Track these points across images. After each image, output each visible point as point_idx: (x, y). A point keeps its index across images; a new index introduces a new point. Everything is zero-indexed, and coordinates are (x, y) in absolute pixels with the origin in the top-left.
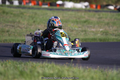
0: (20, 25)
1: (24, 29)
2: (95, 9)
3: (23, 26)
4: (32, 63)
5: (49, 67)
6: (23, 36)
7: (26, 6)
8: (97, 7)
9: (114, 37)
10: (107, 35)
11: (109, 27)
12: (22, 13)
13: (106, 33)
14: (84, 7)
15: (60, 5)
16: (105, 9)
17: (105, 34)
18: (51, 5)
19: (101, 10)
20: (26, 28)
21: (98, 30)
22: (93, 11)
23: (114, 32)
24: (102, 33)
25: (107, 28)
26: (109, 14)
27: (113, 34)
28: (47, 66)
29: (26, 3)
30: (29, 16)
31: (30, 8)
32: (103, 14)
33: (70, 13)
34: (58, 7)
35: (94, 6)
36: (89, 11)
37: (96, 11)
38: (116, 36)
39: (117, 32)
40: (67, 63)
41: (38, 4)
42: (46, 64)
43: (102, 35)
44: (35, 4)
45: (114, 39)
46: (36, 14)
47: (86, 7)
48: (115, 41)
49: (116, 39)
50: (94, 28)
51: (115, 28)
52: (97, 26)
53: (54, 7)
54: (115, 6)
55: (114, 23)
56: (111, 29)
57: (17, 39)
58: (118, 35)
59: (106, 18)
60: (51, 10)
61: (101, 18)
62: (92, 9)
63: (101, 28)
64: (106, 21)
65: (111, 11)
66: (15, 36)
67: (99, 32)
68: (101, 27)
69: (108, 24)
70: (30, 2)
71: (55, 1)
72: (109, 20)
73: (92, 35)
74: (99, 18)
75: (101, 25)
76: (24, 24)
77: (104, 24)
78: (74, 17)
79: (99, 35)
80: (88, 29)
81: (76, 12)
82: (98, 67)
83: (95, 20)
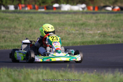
0: (16, 31)
2: (92, 11)
3: (19, 31)
4: (27, 70)
6: (19, 42)
7: (22, 10)
8: (94, 9)
9: (112, 39)
10: (105, 37)
11: (107, 29)
12: (18, 18)
13: (104, 35)
14: (81, 9)
15: (56, 8)
16: (103, 11)
17: (102, 36)
18: (47, 8)
19: (99, 11)
20: (23, 33)
21: (96, 32)
23: (112, 34)
24: (99, 35)
25: (105, 30)
26: (107, 16)
27: (111, 36)
28: (42, 73)
29: (22, 7)
30: (25, 21)
31: (26, 13)
32: (100, 16)
33: (67, 16)
34: (55, 11)
35: (92, 8)
36: (87, 13)
37: (93, 13)
38: (114, 37)
39: (115, 34)
40: (63, 69)
41: (34, 8)
42: (41, 71)
43: (100, 37)
44: (31, 9)
45: (112, 41)
46: (32, 18)
47: (83, 9)
48: (114, 43)
49: (115, 41)
50: (91, 30)
52: (94, 28)
53: (51, 11)
54: (112, 7)
55: (112, 25)
56: (109, 31)
57: (13, 45)
58: (116, 37)
59: (104, 20)
60: (47, 13)
61: (99, 20)
62: (89, 11)
63: (98, 31)
64: (104, 23)
65: (109, 12)
66: (12, 42)
67: (97, 34)
68: (98, 29)
69: (106, 25)
70: (26, 6)
71: (51, 4)
72: (106, 22)
73: (90, 38)
74: (97, 20)
75: (99, 27)
76: (20, 29)
77: (101, 26)
78: (71, 20)
79: (97, 37)
80: (86, 32)
81: (73, 15)
82: (95, 71)
83: (92, 22)
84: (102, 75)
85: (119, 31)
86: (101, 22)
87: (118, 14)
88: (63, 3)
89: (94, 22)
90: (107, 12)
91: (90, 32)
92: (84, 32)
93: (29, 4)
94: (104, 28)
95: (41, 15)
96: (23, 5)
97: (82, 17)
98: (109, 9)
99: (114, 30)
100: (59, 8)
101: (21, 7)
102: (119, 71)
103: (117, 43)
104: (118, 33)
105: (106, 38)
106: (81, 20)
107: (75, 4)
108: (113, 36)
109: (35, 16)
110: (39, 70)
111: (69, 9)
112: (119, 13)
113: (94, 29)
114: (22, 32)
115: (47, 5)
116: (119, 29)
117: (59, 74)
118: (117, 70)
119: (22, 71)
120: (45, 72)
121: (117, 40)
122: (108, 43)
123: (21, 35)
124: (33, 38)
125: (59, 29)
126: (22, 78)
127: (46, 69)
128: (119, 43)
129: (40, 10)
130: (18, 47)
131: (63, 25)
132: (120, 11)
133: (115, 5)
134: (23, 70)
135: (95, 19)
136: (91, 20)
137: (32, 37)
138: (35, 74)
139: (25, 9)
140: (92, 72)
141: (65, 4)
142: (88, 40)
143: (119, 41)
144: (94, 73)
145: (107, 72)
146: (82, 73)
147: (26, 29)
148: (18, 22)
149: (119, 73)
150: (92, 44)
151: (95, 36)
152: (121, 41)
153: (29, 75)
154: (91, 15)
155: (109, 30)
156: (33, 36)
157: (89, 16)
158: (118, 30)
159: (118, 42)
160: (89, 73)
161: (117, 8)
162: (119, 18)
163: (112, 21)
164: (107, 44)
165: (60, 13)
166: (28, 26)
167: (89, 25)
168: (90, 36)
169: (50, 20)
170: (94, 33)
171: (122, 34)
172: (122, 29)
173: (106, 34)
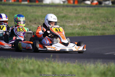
2: (72, 5)
4: (13, 60)
5: (29, 63)
7: (6, 2)
8: (74, 2)
9: (91, 31)
10: (85, 29)
11: (86, 21)
12: (3, 10)
14: (62, 3)
15: (39, 1)
16: (82, 4)
17: (82, 28)
18: (30, 1)
19: (78, 5)
21: (76, 24)
22: (71, 6)
23: (91, 27)
24: (79, 28)
25: (85, 23)
26: (86, 9)
27: (90, 29)
28: (28, 62)
30: (10, 13)
31: (10, 5)
32: (79, 9)
33: (49, 8)
34: (37, 3)
35: (72, 2)
36: (67, 6)
37: (74, 6)
38: (93, 30)
39: (93, 26)
40: (47, 59)
41: (18, 1)
42: (27, 60)
43: (80, 29)
44: (15, 1)
45: (91, 33)
46: (16, 10)
47: (64, 2)
48: (93, 35)
49: (94, 33)
50: (72, 23)
52: (75, 20)
54: (91, 1)
55: (91, 18)
56: (89, 24)
58: (95, 29)
59: (83, 13)
60: (30, 6)
61: (78, 13)
62: (69, 4)
63: (78, 23)
64: (84, 16)
65: (88, 6)
67: (77, 27)
68: (78, 22)
69: (85, 18)
72: (86, 15)
73: (71, 30)
75: (79, 20)
77: (81, 19)
79: (77, 29)
80: (67, 24)
81: (55, 8)
82: (77, 61)
83: (72, 15)
84: (84, 66)
85: (97, 24)
86: (81, 15)
87: (96, 8)
89: (74, 15)
90: (86, 5)
91: (71, 24)
92: (65, 24)
94: (84, 21)
95: (24, 8)
97: (63, 10)
98: (88, 2)
99: (93, 23)
103: (95, 35)
104: (97, 26)
105: (85, 30)
106: (62, 13)
108: (92, 29)
109: (19, 8)
110: (25, 59)
111: (51, 2)
112: (98, 6)
113: (75, 22)
116: (98, 22)
119: (9, 60)
120: (30, 61)
121: (96, 33)
122: (87, 35)
125: (41, 21)
126: (9, 67)
127: (31, 59)
128: (97, 35)
129: (23, 3)
132: (98, 5)
135: (76, 12)
136: (72, 13)
138: (21, 63)
142: (69, 32)
144: (76, 63)
145: (88, 62)
146: (65, 63)
147: (10, 20)
150: (72, 36)
151: (75, 28)
152: (99, 33)
154: (71, 8)
155: (88, 22)
157: (69, 9)
158: (96, 23)
159: (96, 34)
160: (71, 63)
161: (96, 2)
162: (97, 11)
163: (91, 14)
164: (86, 36)
166: (13, 17)
167: (70, 18)
168: (71, 28)
169: (33, 12)
170: (75, 25)
171: (100, 27)
172: (100, 22)
173: (85, 27)
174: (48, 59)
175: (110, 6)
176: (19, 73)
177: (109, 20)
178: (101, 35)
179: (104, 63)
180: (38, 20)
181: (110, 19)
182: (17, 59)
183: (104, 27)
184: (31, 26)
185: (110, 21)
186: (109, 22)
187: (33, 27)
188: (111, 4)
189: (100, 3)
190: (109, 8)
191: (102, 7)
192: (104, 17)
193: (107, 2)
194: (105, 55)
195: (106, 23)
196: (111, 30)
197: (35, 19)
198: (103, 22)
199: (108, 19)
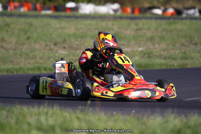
0: (4, 45)
1: (11, 52)
3: (10, 46)
4: (21, 109)
6: (10, 64)
7: (14, 12)
8: (133, 12)
9: (163, 61)
10: (150, 57)
11: (154, 44)
12: (8, 25)
13: (149, 55)
14: (112, 12)
15: (71, 9)
16: (148, 15)
17: (146, 56)
18: (56, 9)
19: (140, 15)
20: (15, 50)
21: (135, 49)
22: (127, 18)
23: (162, 53)
24: (141, 55)
25: (151, 46)
26: (154, 23)
27: (160, 56)
28: (47, 113)
29: (15, 7)
30: (20, 29)
31: (21, 16)
32: (143, 23)
33: (88, 22)
34: (68, 13)
35: (129, 10)
36: (121, 18)
37: (132, 18)
38: (165, 59)
39: (166, 52)
40: (80, 107)
41: (35, 9)
42: (45, 110)
43: (142, 57)
44: (29, 9)
45: (161, 64)
46: (31, 25)
47: (115, 11)
48: (164, 67)
49: (166, 65)
50: (128, 46)
51: (163, 45)
52: (133, 42)
53: (62, 14)
54: (163, 8)
55: (162, 38)
56: (157, 48)
58: (169, 58)
59: (149, 29)
60: (56, 17)
61: (140, 29)
62: (125, 15)
63: (140, 47)
64: (149, 34)
65: (157, 17)
67: (138, 53)
68: (139, 44)
69: (151, 39)
70: (22, 6)
71: (63, 3)
72: (153, 33)
74: (137, 30)
75: (141, 41)
76: (11, 43)
77: (145, 39)
78: (95, 29)
79: (137, 58)
81: (99, 21)
82: (133, 111)
83: (129, 32)
84: (145, 119)
85: (173, 49)
87: (172, 21)
88: (83, 2)
89: (133, 33)
90: (154, 16)
91: (126, 50)
93: (26, 2)
94: (149, 43)
95: (46, 21)
96: (17, 4)
97: (113, 25)
98: (158, 12)
99: (165, 47)
100: (76, 9)
101: (12, 7)
102: (173, 113)
103: (169, 68)
104: (172, 52)
105: (152, 59)
107: (102, 3)
108: (163, 57)
109: (35, 21)
110: (41, 108)
111: (93, 11)
112: (174, 19)
113: (133, 45)
114: (14, 47)
115: (56, 4)
116: (174, 45)
117: (73, 116)
118: (170, 110)
119: (13, 111)
120: (51, 112)
122: (155, 68)
123: (13, 52)
124: (32, 58)
125: (75, 44)
126: (13, 121)
127: (52, 108)
128: (173, 68)
129: (44, 12)
130: (8, 71)
131: (82, 38)
132: (175, 16)
133: (168, 7)
134: (15, 109)
135: (135, 27)
136: (128, 29)
137: (31, 56)
138: (35, 115)
139: (20, 9)
140: (129, 114)
141: (85, 3)
143: (173, 65)
144: (132, 115)
145: (152, 114)
146: (112, 115)
147: (20, 42)
148: (7, 31)
149: (173, 116)
151: (134, 56)
152: (176, 65)
153: (24, 116)
154: (128, 21)
155: (157, 46)
156: (32, 54)
157: (124, 22)
158: (171, 47)
159: (171, 66)
160: (123, 115)
161: (171, 11)
162: (173, 27)
163: (162, 32)
164: (153, 69)
165: (77, 17)
166: (25, 37)
167: (125, 38)
169: (61, 28)
170: (133, 51)
171: (178, 54)
172: (178, 45)
173: (152, 53)
174: (83, 108)
175: (196, 18)
176: (30, 130)
177: (193, 42)
178: (179, 67)
179: (181, 115)
180: (68, 42)
181: (196, 39)
182: (28, 108)
183: (185, 53)
184: (57, 52)
185: (196, 44)
186: (193, 44)
187: (60, 53)
188: (197, 14)
189: (178, 12)
190: (194, 21)
191: (182, 19)
192: (185, 37)
193: (191, 12)
194: (185, 101)
195: (189, 47)
196: (198, 59)
197: (65, 41)
198: (183, 45)
199: (191, 41)
